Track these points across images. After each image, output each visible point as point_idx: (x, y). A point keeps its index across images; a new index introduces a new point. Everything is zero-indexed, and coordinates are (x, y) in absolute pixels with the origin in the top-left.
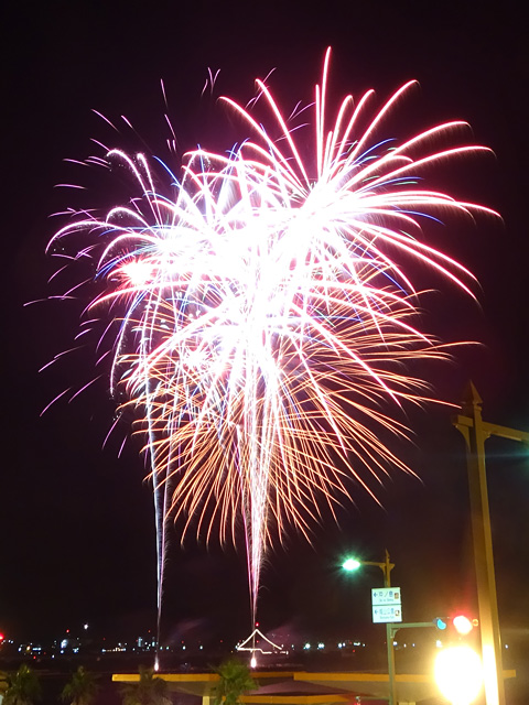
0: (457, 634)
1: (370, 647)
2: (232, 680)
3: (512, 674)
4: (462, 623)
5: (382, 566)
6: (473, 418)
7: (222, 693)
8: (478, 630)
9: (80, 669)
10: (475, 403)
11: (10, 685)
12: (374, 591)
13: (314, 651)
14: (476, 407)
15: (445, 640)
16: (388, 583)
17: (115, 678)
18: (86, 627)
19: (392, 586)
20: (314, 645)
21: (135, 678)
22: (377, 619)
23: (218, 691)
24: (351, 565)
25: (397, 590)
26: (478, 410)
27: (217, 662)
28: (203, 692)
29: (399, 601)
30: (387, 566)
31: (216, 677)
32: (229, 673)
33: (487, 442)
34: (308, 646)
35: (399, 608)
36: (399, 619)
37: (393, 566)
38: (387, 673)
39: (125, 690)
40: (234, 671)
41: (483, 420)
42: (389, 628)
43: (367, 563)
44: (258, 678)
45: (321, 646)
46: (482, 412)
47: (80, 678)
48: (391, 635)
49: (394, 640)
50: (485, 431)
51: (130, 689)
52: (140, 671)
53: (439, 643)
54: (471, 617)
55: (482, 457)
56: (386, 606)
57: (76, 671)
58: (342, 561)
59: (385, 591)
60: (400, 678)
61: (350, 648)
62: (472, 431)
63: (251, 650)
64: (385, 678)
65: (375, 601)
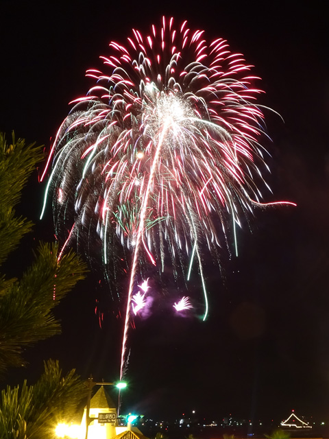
9: (191, 437)
34: (323, 423)
57: (188, 437)
63: (290, 425)
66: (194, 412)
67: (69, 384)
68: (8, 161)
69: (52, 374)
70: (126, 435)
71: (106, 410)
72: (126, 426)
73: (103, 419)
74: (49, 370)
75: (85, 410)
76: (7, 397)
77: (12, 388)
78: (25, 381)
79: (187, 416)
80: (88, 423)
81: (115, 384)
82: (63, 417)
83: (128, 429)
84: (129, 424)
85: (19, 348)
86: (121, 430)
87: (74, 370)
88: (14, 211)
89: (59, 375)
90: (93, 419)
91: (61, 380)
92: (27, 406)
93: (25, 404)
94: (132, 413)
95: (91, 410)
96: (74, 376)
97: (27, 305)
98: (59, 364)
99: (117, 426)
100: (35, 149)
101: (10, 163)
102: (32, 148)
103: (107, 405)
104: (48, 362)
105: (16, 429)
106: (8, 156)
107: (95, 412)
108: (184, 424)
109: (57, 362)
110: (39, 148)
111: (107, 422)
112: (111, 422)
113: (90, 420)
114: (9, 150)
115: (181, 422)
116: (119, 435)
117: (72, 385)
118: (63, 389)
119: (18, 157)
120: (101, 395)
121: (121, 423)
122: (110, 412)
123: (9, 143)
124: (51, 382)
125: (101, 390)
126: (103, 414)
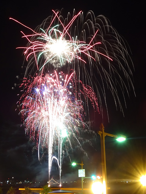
1: (77, 183)
2: (46, 190)
3: (109, 188)
4: (99, 177)
5: (81, 164)
6: (102, 132)
7: (44, 193)
8: (102, 179)
9: (11, 188)
10: (103, 128)
12: (79, 170)
14: (103, 129)
16: (82, 168)
17: (19, 189)
18: (13, 178)
19: (83, 169)
21: (24, 189)
22: (79, 176)
23: (43, 192)
24: (74, 164)
25: (84, 170)
27: (43, 186)
28: (40, 193)
29: (84, 172)
30: (82, 165)
31: (43, 189)
33: (105, 137)
34: (64, 182)
35: (85, 174)
36: (85, 176)
38: (81, 188)
39: (22, 192)
42: (82, 178)
45: (67, 182)
46: (104, 131)
47: (11, 189)
48: (82, 180)
49: (83, 181)
50: (105, 134)
51: (23, 192)
52: (25, 187)
55: (104, 141)
56: (82, 173)
57: (10, 188)
58: (72, 163)
59: (81, 170)
60: (84, 189)
61: (73, 183)
62: (102, 134)
63: (51, 183)
64: (81, 189)
65: (79, 172)
79: (10, 179)
115: (8, 182)
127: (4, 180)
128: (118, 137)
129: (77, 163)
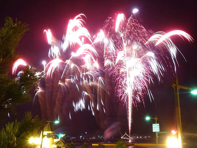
0: (173, 135)
1: (152, 137)
2: (120, 145)
3: (185, 144)
4: (174, 132)
5: (155, 119)
6: (176, 84)
8: (177, 133)
10: (177, 81)
11: (68, 146)
12: (153, 124)
13: (139, 139)
15: (169, 136)
16: (156, 123)
17: (93, 145)
20: (139, 137)
21: (97, 145)
22: (154, 131)
24: (148, 118)
25: (158, 124)
26: (177, 82)
27: (116, 141)
30: (156, 119)
31: (116, 144)
32: (119, 143)
33: (179, 90)
34: (138, 137)
35: (159, 128)
36: (159, 131)
37: (157, 119)
40: (121, 143)
41: (179, 85)
42: (156, 133)
43: (152, 118)
44: (126, 145)
45: (141, 137)
47: (84, 145)
48: (157, 135)
50: (179, 87)
52: (98, 143)
53: (168, 137)
54: (175, 131)
55: (178, 93)
56: (156, 128)
57: (84, 143)
58: (146, 118)
59: (156, 124)
60: (159, 145)
61: (147, 138)
62: (176, 87)
63: (125, 138)
64: (156, 145)
65: (153, 127)
66: (86, 133)
67: (35, 122)
68: (14, 30)
69: (28, 118)
70: (58, 142)
71: (50, 132)
72: (58, 139)
73: (49, 136)
74: (27, 115)
75: (42, 132)
76: (8, 127)
77: (10, 123)
78: (16, 120)
79: (84, 134)
80: (43, 138)
81: (54, 121)
82: (32, 135)
83: (59, 140)
84: (59, 138)
85: (15, 107)
86: (56, 140)
87: (37, 116)
88: (15, 50)
89: (31, 118)
90: (45, 136)
91: (32, 120)
92: (17, 130)
93: (16, 129)
94: (61, 134)
95: (44, 132)
96: (37, 118)
97: (19, 89)
98: (31, 113)
99: (54, 139)
100: (25, 26)
101: (14, 31)
102: (24, 25)
103: (51, 130)
104: (27, 112)
105: (11, 140)
106: (14, 28)
107: (45, 133)
108: (82, 138)
109: (31, 112)
110: (27, 25)
111: (51, 137)
112: (52, 137)
113: (43, 136)
114: (14, 26)
115: (81, 137)
116: (55, 142)
117: (36, 122)
118: (32, 124)
119: (18, 29)
120: (49, 126)
121: (56, 137)
122: (52, 133)
123: (14, 22)
124: (28, 120)
125: (48, 124)
126: (49, 134)
127: (77, 135)
128: (192, 90)
129: (150, 117)
